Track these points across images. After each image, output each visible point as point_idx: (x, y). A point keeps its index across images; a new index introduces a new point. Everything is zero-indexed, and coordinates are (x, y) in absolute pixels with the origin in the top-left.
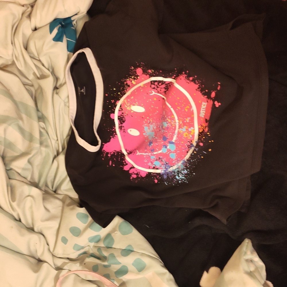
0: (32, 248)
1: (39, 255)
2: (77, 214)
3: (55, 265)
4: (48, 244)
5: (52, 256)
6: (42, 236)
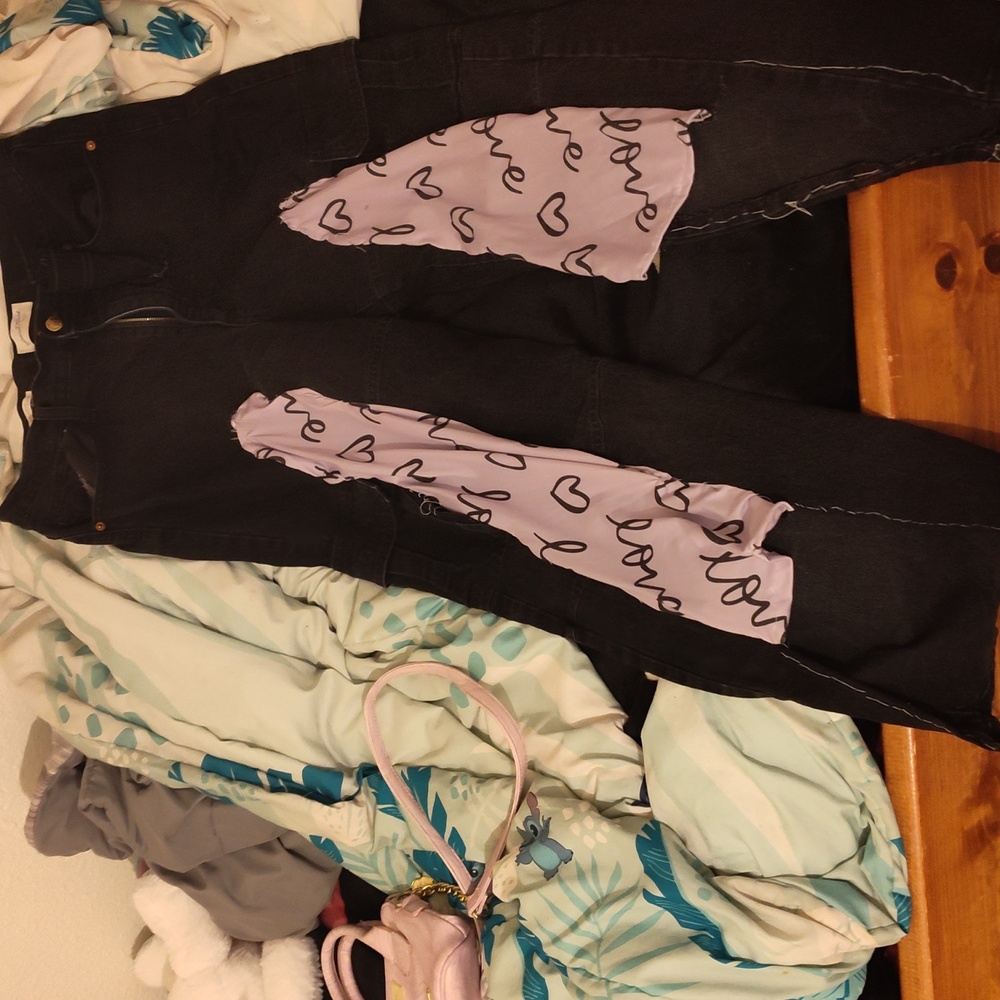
0: (302, 641)
1: (315, 653)
3: (349, 673)
4: (333, 630)
5: (342, 653)
6: (320, 611)
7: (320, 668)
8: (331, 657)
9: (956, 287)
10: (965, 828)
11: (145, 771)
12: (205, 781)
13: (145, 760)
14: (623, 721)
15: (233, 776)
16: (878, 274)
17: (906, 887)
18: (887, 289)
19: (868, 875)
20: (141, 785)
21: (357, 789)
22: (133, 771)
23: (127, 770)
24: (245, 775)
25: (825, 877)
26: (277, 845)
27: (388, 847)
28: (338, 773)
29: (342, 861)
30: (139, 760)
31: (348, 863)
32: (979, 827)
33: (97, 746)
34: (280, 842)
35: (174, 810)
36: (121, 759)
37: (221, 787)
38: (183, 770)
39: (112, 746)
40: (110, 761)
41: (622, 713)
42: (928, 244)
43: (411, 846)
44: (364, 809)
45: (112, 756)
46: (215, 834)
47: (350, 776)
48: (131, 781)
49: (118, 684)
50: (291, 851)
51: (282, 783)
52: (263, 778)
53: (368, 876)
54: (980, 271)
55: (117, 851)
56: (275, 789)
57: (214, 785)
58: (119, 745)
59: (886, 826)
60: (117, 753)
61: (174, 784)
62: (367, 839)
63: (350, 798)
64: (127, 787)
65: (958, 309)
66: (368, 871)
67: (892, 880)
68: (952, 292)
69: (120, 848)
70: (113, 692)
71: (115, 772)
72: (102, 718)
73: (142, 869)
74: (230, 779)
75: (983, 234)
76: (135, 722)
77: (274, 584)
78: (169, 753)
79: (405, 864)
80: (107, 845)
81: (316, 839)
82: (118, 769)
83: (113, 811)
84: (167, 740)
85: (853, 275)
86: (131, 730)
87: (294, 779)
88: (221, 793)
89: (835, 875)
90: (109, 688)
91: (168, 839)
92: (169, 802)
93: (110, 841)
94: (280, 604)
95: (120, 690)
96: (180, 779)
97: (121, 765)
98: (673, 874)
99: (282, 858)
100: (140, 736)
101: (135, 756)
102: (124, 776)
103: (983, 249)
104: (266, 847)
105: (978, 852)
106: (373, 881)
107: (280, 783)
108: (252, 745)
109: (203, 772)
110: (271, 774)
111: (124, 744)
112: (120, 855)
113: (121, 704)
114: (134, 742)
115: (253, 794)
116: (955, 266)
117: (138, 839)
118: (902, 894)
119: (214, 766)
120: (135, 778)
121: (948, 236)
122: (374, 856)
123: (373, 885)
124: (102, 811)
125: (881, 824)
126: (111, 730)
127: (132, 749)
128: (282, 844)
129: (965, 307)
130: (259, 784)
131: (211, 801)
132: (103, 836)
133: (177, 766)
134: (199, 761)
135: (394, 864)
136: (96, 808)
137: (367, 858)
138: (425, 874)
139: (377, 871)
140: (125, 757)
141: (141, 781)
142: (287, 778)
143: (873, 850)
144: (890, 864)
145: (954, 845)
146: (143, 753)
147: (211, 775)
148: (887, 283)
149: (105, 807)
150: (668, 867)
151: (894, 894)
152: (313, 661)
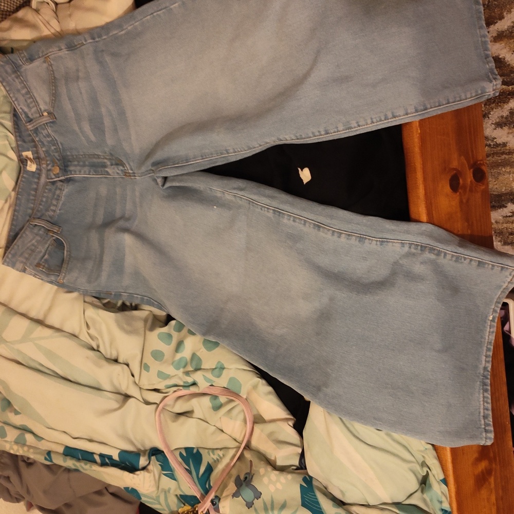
0: (116, 383)
1: (124, 389)
2: (159, 335)
3: (143, 399)
4: (133, 376)
5: (139, 389)
6: (125, 366)
7: (127, 397)
8: (133, 391)
9: (460, 191)
10: (476, 474)
11: (32, 456)
12: (65, 461)
13: (31, 450)
14: (293, 422)
15: (81, 458)
16: (421, 186)
17: (449, 506)
18: (426, 194)
19: (428, 499)
20: (29, 463)
21: (148, 462)
22: (24, 456)
23: (22, 456)
24: (87, 457)
25: (403, 503)
26: (105, 491)
27: (166, 492)
28: (137, 454)
29: (141, 499)
30: (28, 451)
31: (144, 500)
32: (482, 472)
33: (5, 444)
34: (106, 490)
35: (48, 476)
36: (18, 450)
37: (74, 464)
38: (53, 455)
39: (13, 443)
40: (12, 452)
41: (292, 418)
42: (445, 169)
43: (179, 493)
44: (152, 474)
45: (13, 449)
46: (71, 487)
47: (144, 455)
48: (24, 461)
49: (15, 410)
50: (113, 494)
51: (107, 461)
52: (97, 458)
53: (155, 506)
54: (471, 181)
55: (16, 498)
56: (103, 464)
57: (70, 463)
58: (16, 442)
59: (437, 473)
60: (15, 447)
61: (48, 463)
62: (154, 489)
63: (144, 468)
64: (22, 464)
65: (461, 202)
66: (155, 504)
67: (441, 502)
68: (458, 193)
69: (17, 497)
70: (13, 414)
71: (14, 458)
72: (7, 428)
73: (30, 506)
74: (79, 460)
75: (472, 162)
76: (25, 429)
77: (98, 352)
78: (45, 446)
79: (175, 500)
80: (10, 495)
81: (127, 489)
82: (17, 456)
83: (14, 478)
84: (43, 439)
85: (408, 186)
86: (23, 435)
87: (114, 458)
88: (73, 467)
89: (407, 502)
90: (11, 412)
91: (45, 492)
92: (45, 472)
93: (12, 493)
94: (104, 363)
95: (17, 413)
96: (51, 461)
97: (18, 454)
98: (321, 507)
99: (108, 498)
100: (29, 438)
101: (26, 448)
102: (20, 459)
103: (472, 170)
104: (99, 493)
105: (482, 486)
106: (157, 509)
107: (106, 461)
108: (91, 441)
109: (64, 456)
110: (101, 456)
111: (20, 442)
112: (18, 500)
113: (17, 420)
114: (25, 440)
115: (91, 467)
116: (459, 180)
117: (28, 492)
118: (447, 510)
119: (70, 452)
120: (26, 459)
121: (455, 164)
122: (159, 497)
123: (158, 511)
124: (8, 478)
125: (434, 472)
126: (12, 434)
127: (24, 445)
128: (107, 490)
129: (464, 201)
130: (95, 462)
131: (68, 470)
132: (8, 491)
133: (49, 453)
134: (61, 449)
135: (169, 501)
136: (5, 477)
137: (155, 497)
138: (186, 504)
139: (160, 504)
140: (20, 449)
141: (30, 461)
142: (110, 458)
143: (430, 486)
144: (440, 493)
145: (470, 483)
146: (30, 447)
147: (68, 458)
148: (425, 190)
149: (10, 476)
150: (318, 503)
151: (442, 510)
152: (123, 393)
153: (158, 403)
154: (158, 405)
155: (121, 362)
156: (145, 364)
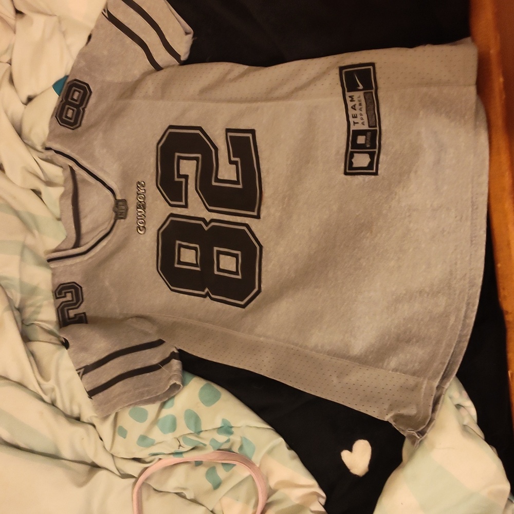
0: (79, 449)
1: (91, 457)
3: (119, 471)
4: (101, 439)
5: (111, 457)
6: (91, 427)
7: (95, 467)
8: (102, 459)
152: (89, 462)
153: (136, 476)
154: (137, 479)
155: (85, 421)
156: (121, 428)
